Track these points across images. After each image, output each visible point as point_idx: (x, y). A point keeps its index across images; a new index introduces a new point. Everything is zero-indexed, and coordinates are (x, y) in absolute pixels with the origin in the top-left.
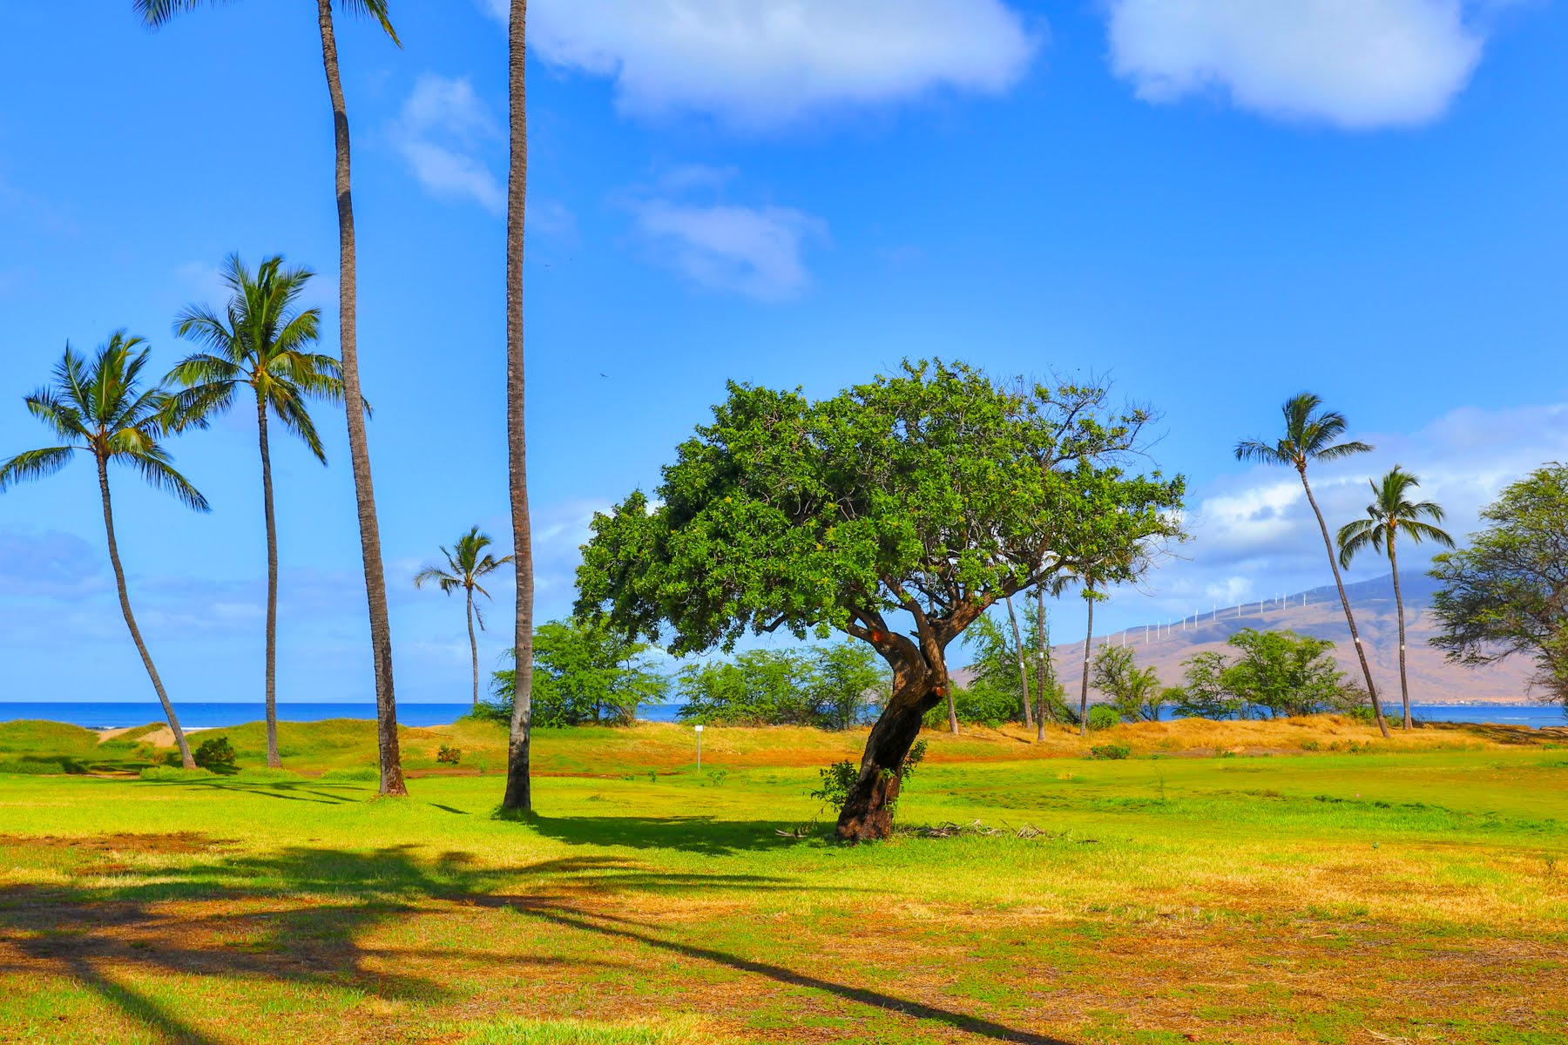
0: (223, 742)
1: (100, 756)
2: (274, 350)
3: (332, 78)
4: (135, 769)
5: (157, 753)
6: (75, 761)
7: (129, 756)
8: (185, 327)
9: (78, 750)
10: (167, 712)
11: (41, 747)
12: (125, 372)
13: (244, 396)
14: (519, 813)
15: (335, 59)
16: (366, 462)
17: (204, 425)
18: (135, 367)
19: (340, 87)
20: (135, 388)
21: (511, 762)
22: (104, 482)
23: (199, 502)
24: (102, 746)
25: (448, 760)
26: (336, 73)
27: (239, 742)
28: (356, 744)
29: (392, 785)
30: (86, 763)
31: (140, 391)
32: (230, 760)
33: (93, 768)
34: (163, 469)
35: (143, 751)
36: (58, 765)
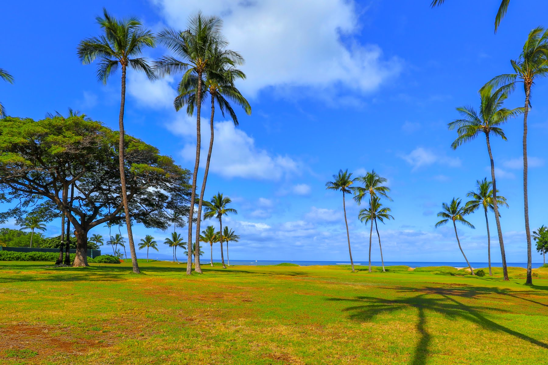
0: (482, 271)
1: (457, 272)
2: (487, 197)
3: (490, 153)
4: (463, 275)
5: (469, 272)
6: (453, 273)
7: (463, 273)
8: (469, 195)
9: (453, 271)
10: (468, 264)
11: (447, 271)
12: (457, 204)
13: (481, 206)
14: (529, 284)
15: (490, 150)
16: (499, 222)
17: (473, 212)
18: (459, 204)
19: (491, 155)
20: (459, 207)
21: (527, 275)
22: (455, 225)
23: (473, 227)
24: (458, 271)
25: (535, 276)
26: (491, 152)
27: (486, 271)
28: (513, 272)
29: (506, 279)
30: (455, 274)
31: (460, 208)
32: (484, 274)
33: (456, 275)
34: (465, 221)
35: (466, 272)
36: (450, 274)
